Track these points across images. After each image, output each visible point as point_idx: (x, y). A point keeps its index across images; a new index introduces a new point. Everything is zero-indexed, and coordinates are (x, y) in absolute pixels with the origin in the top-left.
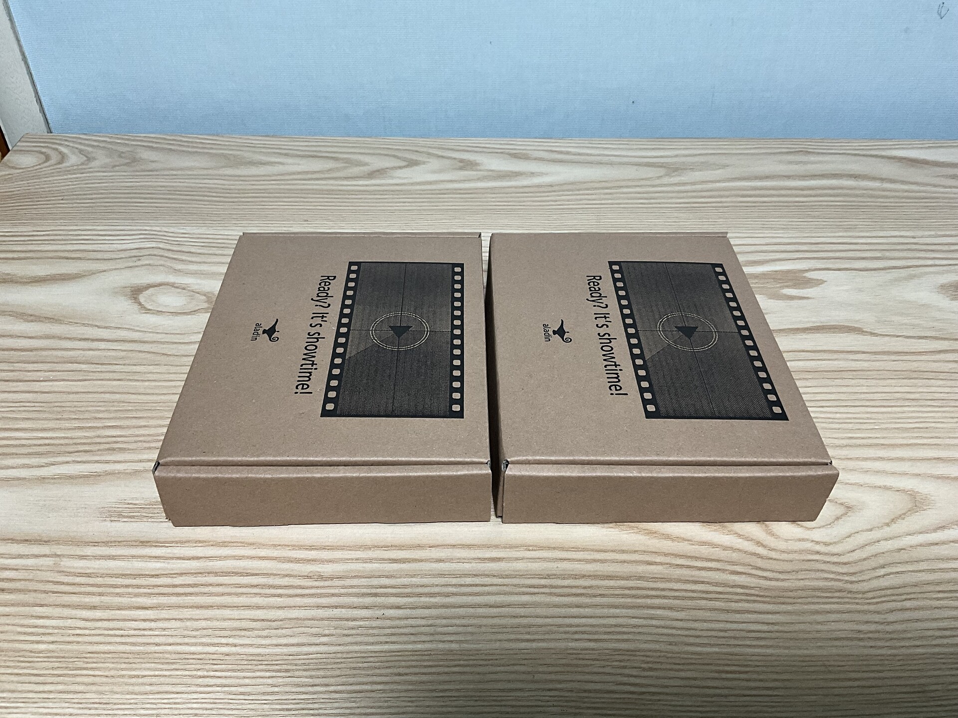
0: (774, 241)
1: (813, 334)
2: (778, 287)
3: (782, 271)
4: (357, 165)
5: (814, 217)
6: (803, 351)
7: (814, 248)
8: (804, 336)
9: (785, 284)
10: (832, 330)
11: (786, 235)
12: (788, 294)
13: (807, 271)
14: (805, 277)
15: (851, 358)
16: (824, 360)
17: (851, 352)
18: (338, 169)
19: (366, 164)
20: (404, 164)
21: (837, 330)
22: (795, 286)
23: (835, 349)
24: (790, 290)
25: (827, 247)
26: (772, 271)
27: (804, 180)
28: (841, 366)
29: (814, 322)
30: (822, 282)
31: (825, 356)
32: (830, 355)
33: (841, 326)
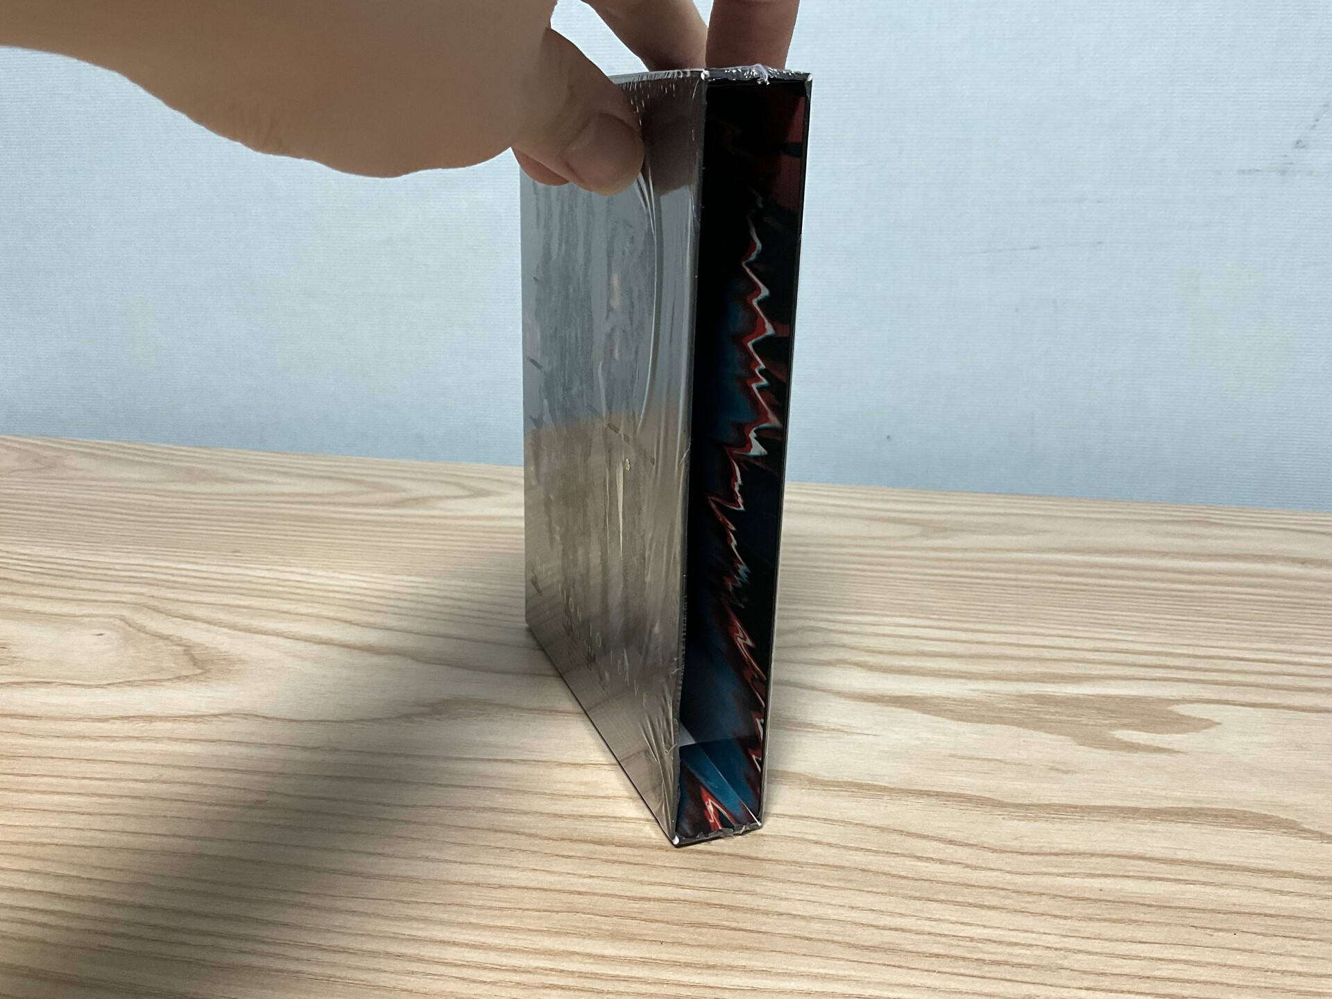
0: (1114, 645)
1: (1173, 824)
2: (1106, 725)
3: (1122, 698)
4: (386, 491)
5: (1209, 615)
6: (1142, 858)
7: (1200, 664)
8: (1148, 825)
9: (1125, 721)
10: (1222, 820)
11: (1141, 639)
12: (1126, 739)
13: (1177, 702)
14: (1170, 711)
15: (1264, 885)
16: (1193, 883)
17: (1265, 871)
18: (351, 494)
19: (404, 490)
20: (466, 493)
21: (1233, 820)
22: (1144, 727)
23: (1224, 859)
24: (1130, 732)
25: (1229, 665)
26: (1098, 696)
27: (1195, 560)
28: (1234, 900)
29: (1180, 799)
30: (1208, 724)
31: (1197, 874)
32: (1210, 872)
33: (1245, 812)
